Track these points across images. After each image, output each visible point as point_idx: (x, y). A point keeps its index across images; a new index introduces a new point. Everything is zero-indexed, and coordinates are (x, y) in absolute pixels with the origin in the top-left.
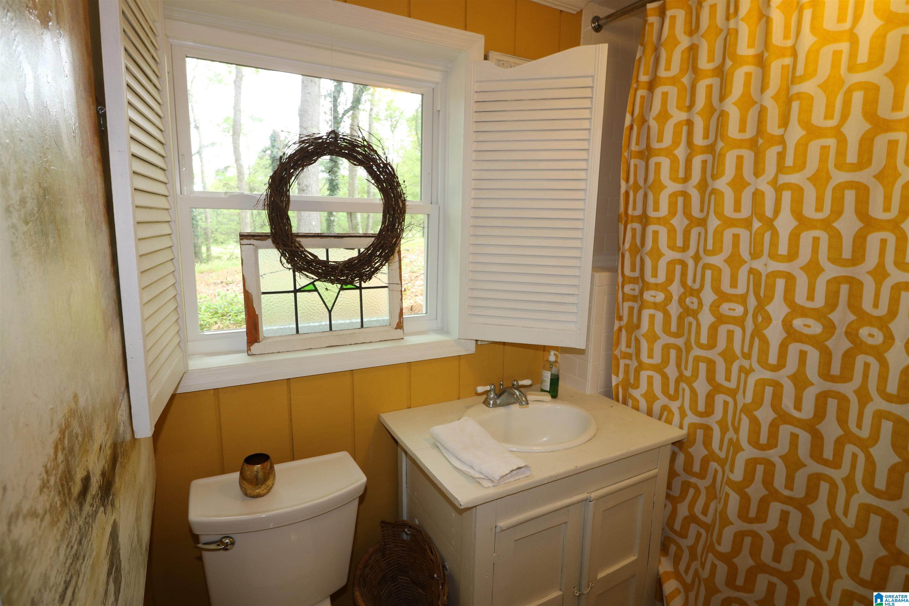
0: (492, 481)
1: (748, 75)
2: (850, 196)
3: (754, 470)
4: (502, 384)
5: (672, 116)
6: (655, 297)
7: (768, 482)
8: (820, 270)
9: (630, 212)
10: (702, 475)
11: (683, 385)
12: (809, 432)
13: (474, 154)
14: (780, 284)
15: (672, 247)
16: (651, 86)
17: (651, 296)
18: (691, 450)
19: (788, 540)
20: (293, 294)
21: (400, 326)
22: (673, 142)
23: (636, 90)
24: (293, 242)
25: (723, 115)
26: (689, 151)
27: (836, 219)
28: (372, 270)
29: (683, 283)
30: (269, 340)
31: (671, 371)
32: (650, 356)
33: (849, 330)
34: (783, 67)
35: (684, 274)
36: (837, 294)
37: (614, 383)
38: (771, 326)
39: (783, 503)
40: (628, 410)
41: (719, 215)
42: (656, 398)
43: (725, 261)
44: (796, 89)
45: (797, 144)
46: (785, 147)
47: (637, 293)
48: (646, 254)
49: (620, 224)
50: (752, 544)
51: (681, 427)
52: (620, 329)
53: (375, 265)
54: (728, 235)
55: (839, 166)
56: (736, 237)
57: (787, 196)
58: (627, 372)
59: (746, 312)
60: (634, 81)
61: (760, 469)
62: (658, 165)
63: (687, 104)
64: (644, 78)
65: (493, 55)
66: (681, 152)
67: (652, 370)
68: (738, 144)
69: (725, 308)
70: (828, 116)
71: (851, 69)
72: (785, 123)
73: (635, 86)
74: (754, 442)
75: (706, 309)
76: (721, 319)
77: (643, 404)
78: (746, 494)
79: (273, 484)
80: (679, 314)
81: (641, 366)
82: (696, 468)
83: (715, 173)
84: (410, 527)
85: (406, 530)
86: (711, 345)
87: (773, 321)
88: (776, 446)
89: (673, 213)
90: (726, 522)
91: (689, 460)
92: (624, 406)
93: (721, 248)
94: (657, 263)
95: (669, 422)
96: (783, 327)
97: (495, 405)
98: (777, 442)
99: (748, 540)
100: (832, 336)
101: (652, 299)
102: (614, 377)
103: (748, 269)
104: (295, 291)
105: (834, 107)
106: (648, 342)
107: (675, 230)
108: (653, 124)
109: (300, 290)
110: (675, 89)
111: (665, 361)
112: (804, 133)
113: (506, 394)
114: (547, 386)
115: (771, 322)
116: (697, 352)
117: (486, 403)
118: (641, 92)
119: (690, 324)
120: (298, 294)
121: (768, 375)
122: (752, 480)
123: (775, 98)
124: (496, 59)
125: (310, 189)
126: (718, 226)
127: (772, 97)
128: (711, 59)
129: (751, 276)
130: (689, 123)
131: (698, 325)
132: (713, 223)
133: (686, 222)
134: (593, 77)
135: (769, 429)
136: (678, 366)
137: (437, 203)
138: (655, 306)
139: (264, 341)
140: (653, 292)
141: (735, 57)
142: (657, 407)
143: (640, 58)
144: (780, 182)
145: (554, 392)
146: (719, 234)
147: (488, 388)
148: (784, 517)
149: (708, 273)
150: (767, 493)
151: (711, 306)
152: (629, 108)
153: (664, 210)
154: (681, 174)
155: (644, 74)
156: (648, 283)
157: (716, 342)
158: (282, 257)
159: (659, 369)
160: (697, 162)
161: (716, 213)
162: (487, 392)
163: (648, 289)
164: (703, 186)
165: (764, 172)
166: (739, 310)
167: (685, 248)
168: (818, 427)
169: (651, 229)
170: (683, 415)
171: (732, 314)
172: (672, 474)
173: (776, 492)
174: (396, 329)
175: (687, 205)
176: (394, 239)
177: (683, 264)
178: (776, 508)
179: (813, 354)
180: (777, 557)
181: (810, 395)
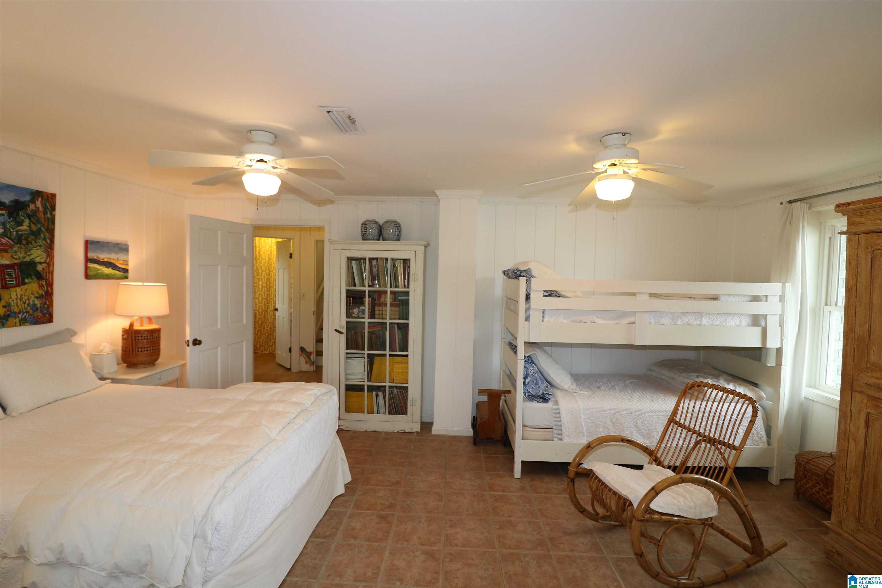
178: (263, 313)
179: (266, 289)
180: (264, 320)
181: (266, 295)
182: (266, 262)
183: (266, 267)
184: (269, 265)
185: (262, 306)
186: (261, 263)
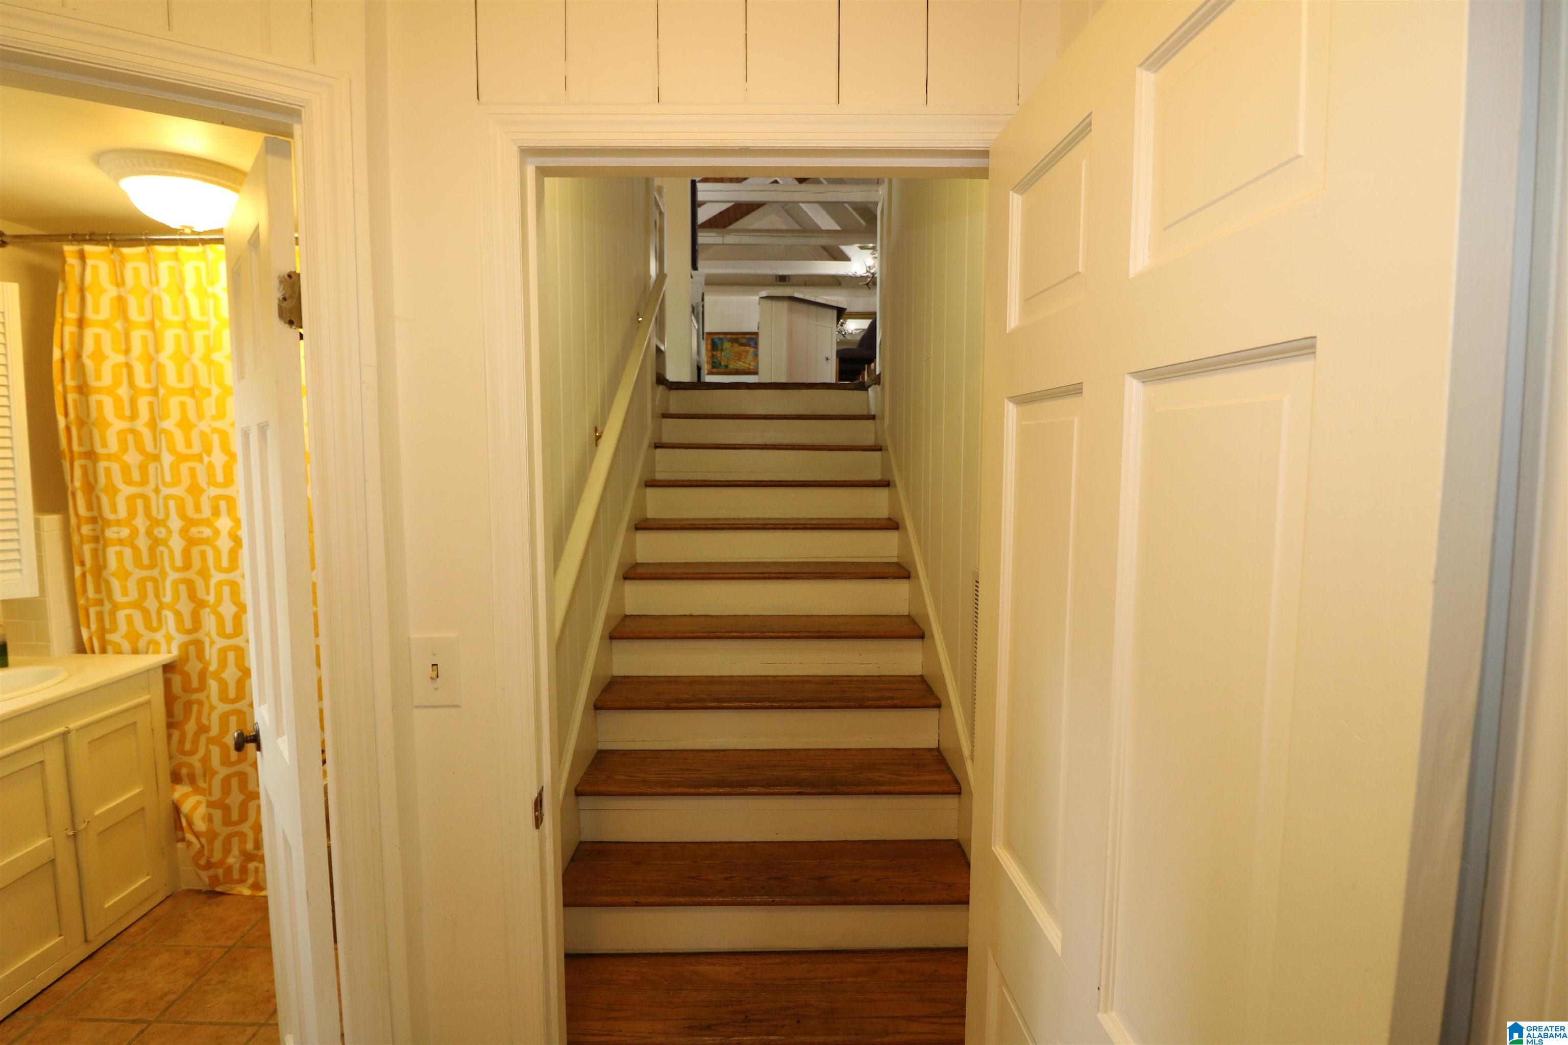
1: (177, 337)
5: (109, 358)
6: (118, 533)
9: (75, 448)
11: (165, 612)
15: (129, 482)
16: (81, 324)
17: (115, 533)
18: (185, 668)
22: (113, 383)
23: (63, 324)
25: (160, 366)
26: (133, 392)
29: (148, 515)
31: (150, 602)
32: (125, 593)
35: (147, 507)
37: (86, 637)
40: (108, 657)
41: (172, 451)
42: (139, 636)
43: (185, 491)
46: (211, 399)
47: (98, 533)
48: (101, 491)
49: (63, 459)
51: (171, 652)
52: (83, 575)
54: (184, 468)
56: (192, 471)
58: (100, 620)
60: (59, 315)
61: (231, 656)
62: (99, 402)
63: (123, 347)
64: (71, 315)
66: (123, 392)
67: (130, 608)
68: (179, 392)
73: (59, 319)
75: (175, 535)
77: (125, 645)
80: (148, 545)
81: (116, 608)
83: (161, 414)
86: (187, 567)
89: (124, 449)
91: (186, 677)
92: (103, 655)
93: (180, 480)
94: (115, 499)
95: (157, 651)
101: (115, 536)
102: (84, 631)
103: (206, 497)
106: (119, 580)
107: (129, 466)
108: (87, 361)
110: (108, 333)
111: (143, 595)
116: (172, 576)
118: (70, 328)
119: (162, 552)
123: (202, 360)
126: (172, 461)
127: (199, 359)
128: (142, 313)
129: (208, 502)
130: (128, 366)
131: (170, 552)
132: (167, 459)
133: (141, 458)
134: (3, 313)
136: (157, 596)
138: (121, 542)
140: (115, 529)
141: (162, 319)
142: (141, 644)
146: (174, 468)
149: (171, 503)
151: (180, 532)
153: (113, 446)
154: (127, 413)
156: (108, 521)
157: (191, 563)
159: (137, 605)
160: (142, 402)
161: (168, 450)
163: (109, 527)
164: (153, 424)
166: (207, 531)
167: (143, 483)
169: (102, 465)
170: (170, 639)
171: (200, 536)
172: (170, 699)
175: (138, 442)
177: (144, 497)
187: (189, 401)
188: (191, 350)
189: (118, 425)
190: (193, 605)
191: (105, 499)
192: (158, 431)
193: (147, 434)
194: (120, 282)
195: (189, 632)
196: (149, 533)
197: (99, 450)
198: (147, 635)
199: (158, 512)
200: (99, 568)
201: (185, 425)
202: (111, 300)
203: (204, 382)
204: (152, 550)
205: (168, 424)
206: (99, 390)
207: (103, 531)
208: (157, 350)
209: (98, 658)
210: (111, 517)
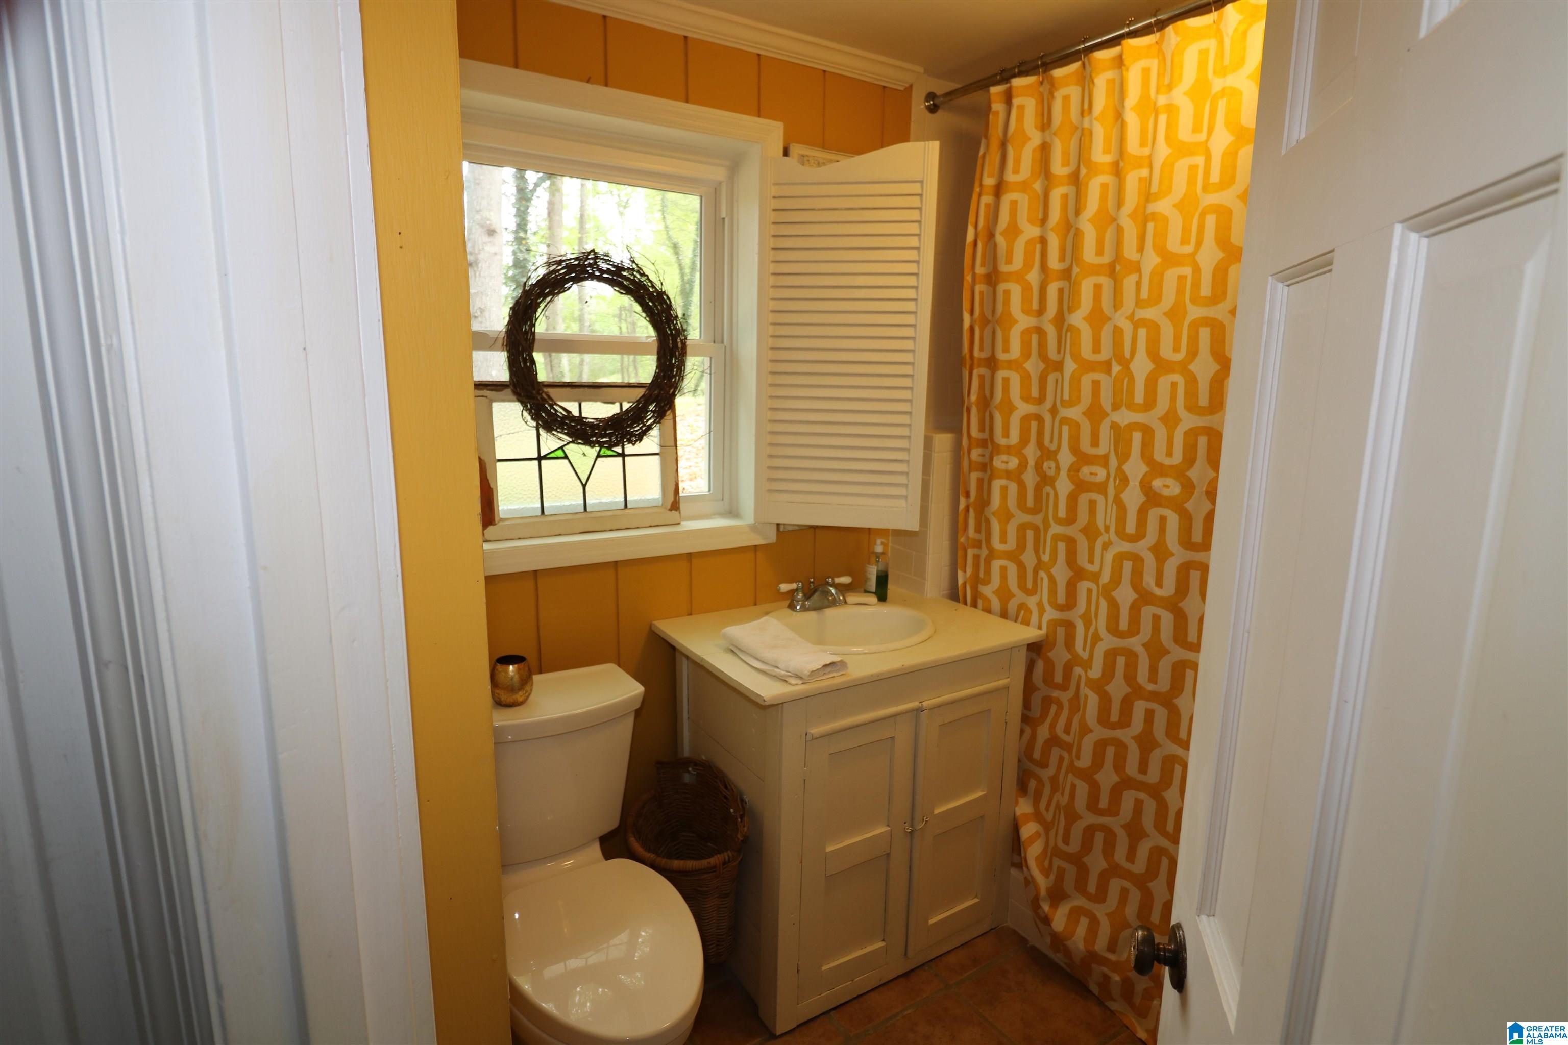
0: (801, 678)
1: (1104, 186)
2: (1205, 334)
3: (1114, 663)
4: (813, 582)
5: (1023, 232)
6: (1007, 463)
7: (1130, 677)
8: (1178, 420)
9: (976, 353)
10: (1064, 687)
11: (1042, 574)
12: (1172, 612)
13: (772, 278)
14: (1137, 437)
15: (1026, 398)
16: (999, 190)
17: (1002, 462)
18: (1051, 654)
19: (1155, 744)
20: (536, 462)
21: (675, 506)
22: (1024, 265)
23: (980, 195)
24: (539, 391)
25: (1078, 234)
26: (1043, 276)
27: (1191, 361)
28: (644, 428)
29: (1040, 444)
30: (506, 523)
31: (1028, 557)
32: (1003, 540)
33: (1210, 490)
34: (1140, 179)
35: (1040, 433)
36: (1194, 447)
37: (960, 581)
38: (1129, 487)
39: (1147, 700)
40: (978, 614)
41: (1076, 357)
42: (1011, 595)
43: (1084, 414)
44: (1153, 207)
45: (1153, 273)
46: (1140, 276)
47: (987, 460)
48: (995, 407)
49: (964, 369)
50: (1116, 755)
51: (1040, 628)
52: (967, 509)
53: (647, 422)
54: (1086, 381)
55: (1194, 301)
56: (1096, 384)
57: (1142, 332)
58: (976, 566)
59: (1108, 475)
60: (977, 184)
62: (1007, 293)
63: (1040, 216)
64: (989, 181)
65: (797, 149)
66: (1033, 277)
67: (1007, 559)
68: (1096, 270)
69: (1085, 472)
70: (1184, 241)
71: (1205, 189)
72: (1141, 249)
73: (977, 189)
74: (1113, 629)
75: (1063, 473)
76: (1081, 486)
77: (996, 604)
78: (1106, 693)
79: (531, 690)
80: (1036, 482)
81: (992, 555)
82: (1058, 678)
83: (1070, 305)
84: (696, 764)
85: (690, 769)
86: (1070, 520)
87: (1130, 483)
88: (1138, 633)
89: (1026, 354)
90: (1085, 730)
91: (1050, 666)
92: (974, 609)
93: (1079, 398)
94: (1009, 419)
95: (1026, 623)
96: (1141, 489)
97: (804, 609)
98: (1139, 628)
99: (1110, 751)
100: (1191, 497)
101: (1003, 467)
102: (960, 573)
103: (1109, 424)
104: (540, 458)
105: (1191, 231)
106: (1000, 522)
107: (1029, 377)
108: (1000, 239)
109: (545, 457)
110: (1027, 197)
111: (1021, 545)
112: (1159, 260)
113: (817, 594)
114: (872, 584)
115: (1128, 484)
116: (1055, 529)
117: (792, 607)
118: (987, 199)
119: (1048, 495)
120: (543, 462)
121: (1126, 547)
122: (1112, 676)
123: (1133, 216)
124: (799, 154)
125: (486, 314)
126: (1074, 371)
127: (1129, 216)
128: (1066, 163)
129: (1112, 431)
130: (1043, 241)
131: (1056, 495)
132: (1070, 366)
133: (1042, 366)
134: (922, 182)
135: (1130, 613)
136: (1036, 551)
137: (722, 342)
138: (1008, 475)
139: (501, 523)
140: (1004, 457)
141: (1089, 164)
142: (1012, 606)
143: (984, 155)
144: (1136, 318)
145: (882, 596)
146: (1076, 381)
147: (794, 586)
148: (1149, 716)
149: (1065, 429)
150: (1130, 690)
151: (1069, 471)
152: (972, 218)
153: (1015, 351)
154: (1035, 306)
155: (988, 176)
156: (999, 446)
157: (1076, 515)
158: (524, 412)
159: (1014, 557)
160: (1052, 290)
161: (1072, 355)
162: (792, 592)
163: (998, 453)
164: (1060, 320)
165: (1122, 306)
166: (1101, 474)
167: (1041, 400)
168: (1181, 605)
169: (1001, 374)
170: (1042, 611)
171: (1093, 479)
172: (1029, 688)
173: (1140, 687)
174: (671, 510)
175: (1042, 345)
176: (671, 389)
177: (1039, 418)
178: (1140, 708)
179: (1173, 520)
180: (1143, 767)
181: (1171, 568)
182: (1196, 285)
183: (1195, 325)
184: (1218, 312)
185: (1131, 656)
186: (1155, 298)
187: (1105, 281)
188: (1120, 204)
189: (1023, 322)
190: (1071, 573)
191: (998, 419)
192: (1065, 327)
193: (1051, 331)
194: (1045, 124)
195: (1061, 608)
196: (1038, 467)
197: (1001, 356)
198: (1019, 597)
199: (1051, 441)
200: (984, 502)
201: (1097, 318)
202: (1034, 151)
203: (1130, 252)
204: (1038, 489)
205: (1077, 319)
206: (1008, 277)
207: (991, 459)
208: (1077, 213)
209: (969, 609)
210: (1001, 441)
